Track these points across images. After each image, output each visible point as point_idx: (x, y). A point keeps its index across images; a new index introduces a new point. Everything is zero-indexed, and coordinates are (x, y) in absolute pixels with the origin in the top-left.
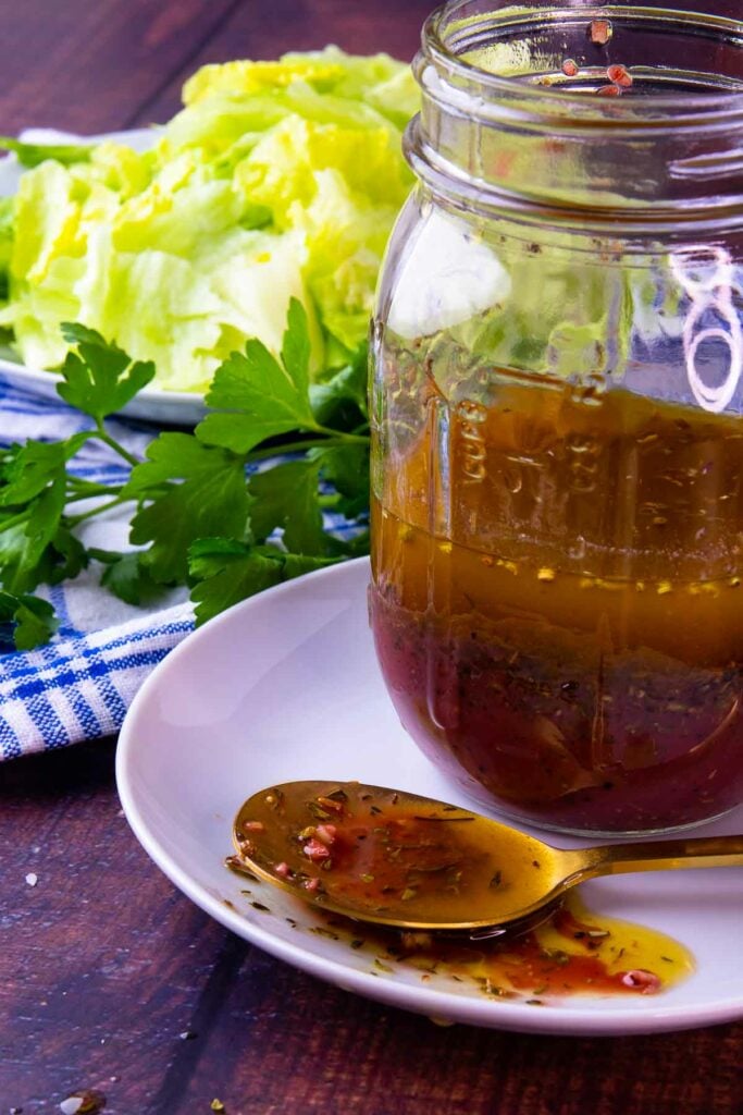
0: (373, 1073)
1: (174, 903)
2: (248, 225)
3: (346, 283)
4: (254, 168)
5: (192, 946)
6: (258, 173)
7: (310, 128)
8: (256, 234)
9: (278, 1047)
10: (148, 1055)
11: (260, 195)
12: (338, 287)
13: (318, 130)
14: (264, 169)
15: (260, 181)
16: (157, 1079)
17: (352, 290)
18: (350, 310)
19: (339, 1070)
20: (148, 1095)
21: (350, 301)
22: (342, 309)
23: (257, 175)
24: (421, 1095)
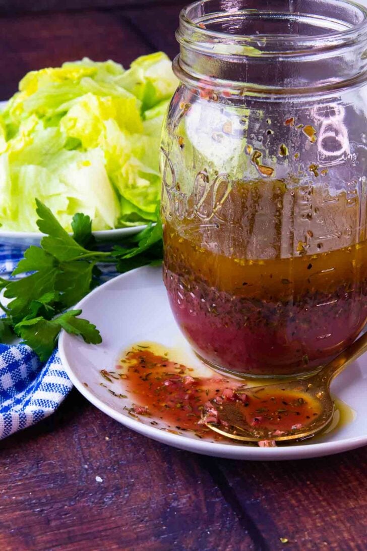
0: (329, 504)
1: (171, 468)
2: (68, 148)
3: (127, 174)
4: (70, 120)
5: (199, 482)
6: (72, 122)
7: (99, 99)
8: (74, 152)
9: (282, 509)
10: (233, 531)
11: (73, 133)
12: (124, 176)
13: (102, 100)
14: (75, 120)
15: (74, 126)
16: (248, 540)
17: (131, 177)
18: (131, 187)
19: (315, 508)
20: (251, 547)
21: (131, 182)
22: (127, 187)
23: (71, 123)
24: (357, 506)
